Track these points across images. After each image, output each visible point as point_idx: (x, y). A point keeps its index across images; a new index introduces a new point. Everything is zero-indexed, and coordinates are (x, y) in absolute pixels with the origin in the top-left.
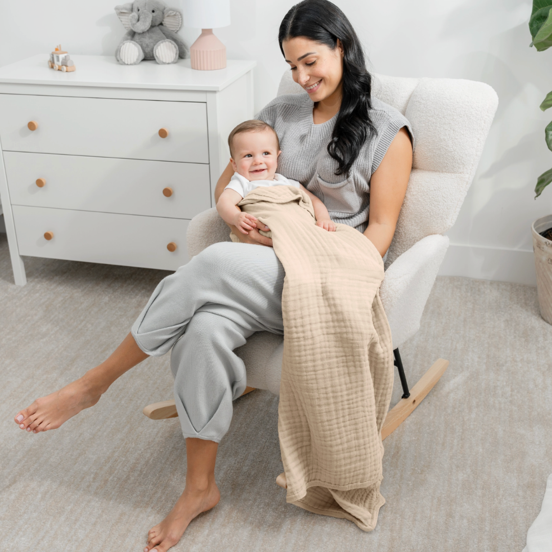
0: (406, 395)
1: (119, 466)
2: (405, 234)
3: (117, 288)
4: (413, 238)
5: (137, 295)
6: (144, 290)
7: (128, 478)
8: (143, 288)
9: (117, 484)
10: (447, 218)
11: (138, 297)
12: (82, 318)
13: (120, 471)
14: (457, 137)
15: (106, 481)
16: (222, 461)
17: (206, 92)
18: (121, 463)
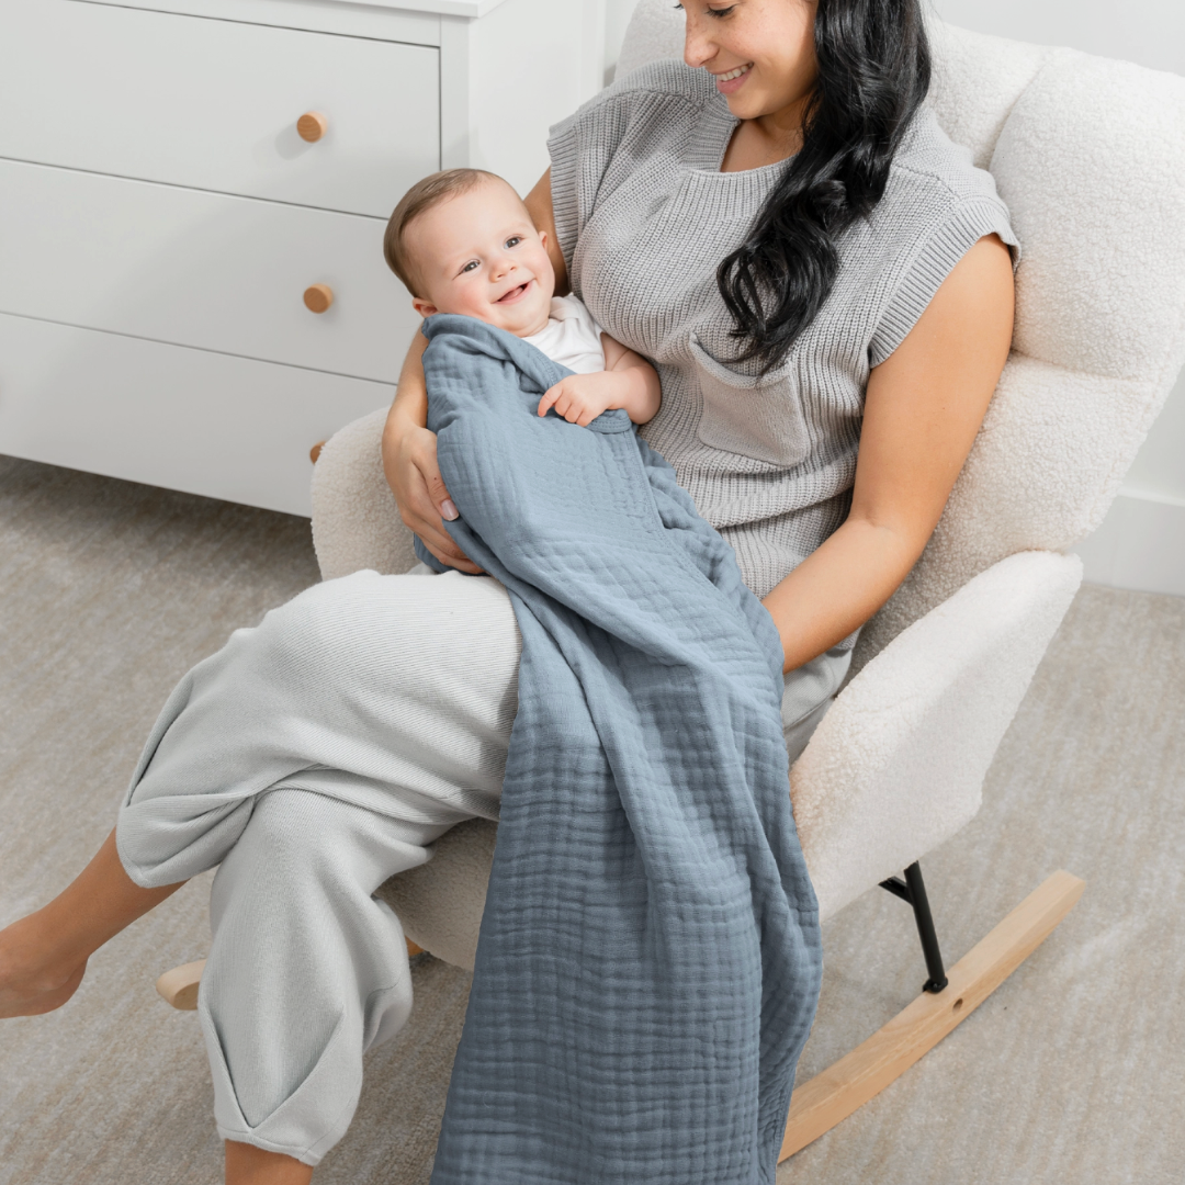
0: (936, 983)
1: (83, 1119)
2: (951, 541)
3: (171, 548)
4: (974, 555)
5: (224, 577)
6: (248, 562)
7: (103, 1156)
8: (246, 556)
9: (69, 1173)
10: (1076, 509)
11: (226, 582)
12: (57, 637)
13: (85, 1133)
14: (1124, 272)
15: (40, 1161)
16: (373, 1134)
17: (439, 16)
18: (92, 1109)
